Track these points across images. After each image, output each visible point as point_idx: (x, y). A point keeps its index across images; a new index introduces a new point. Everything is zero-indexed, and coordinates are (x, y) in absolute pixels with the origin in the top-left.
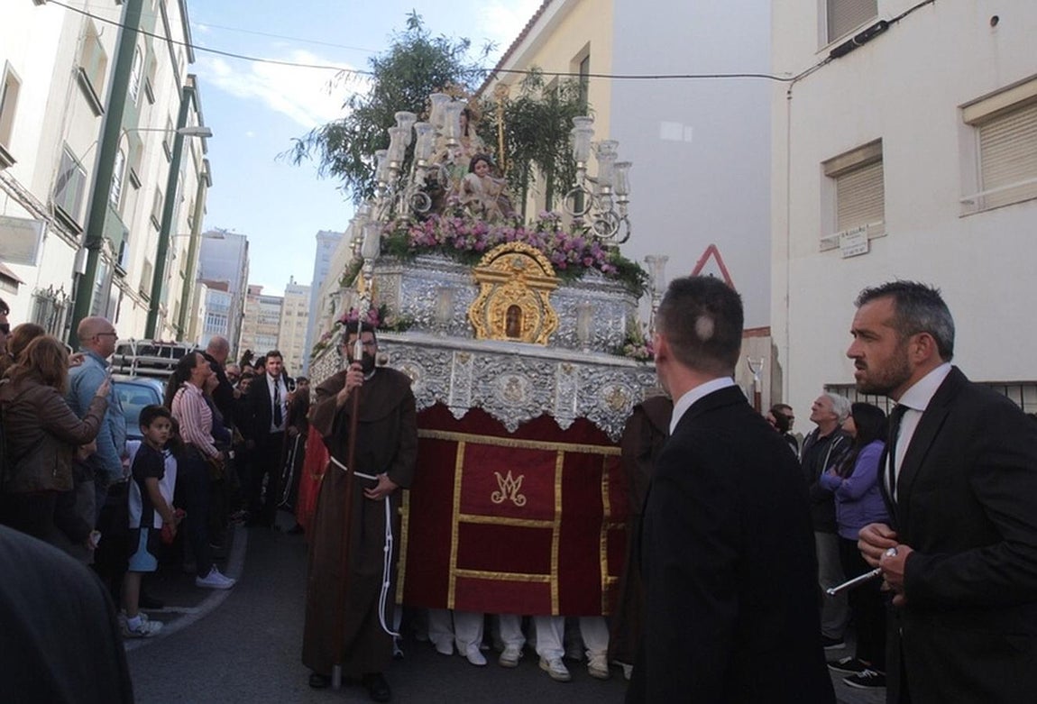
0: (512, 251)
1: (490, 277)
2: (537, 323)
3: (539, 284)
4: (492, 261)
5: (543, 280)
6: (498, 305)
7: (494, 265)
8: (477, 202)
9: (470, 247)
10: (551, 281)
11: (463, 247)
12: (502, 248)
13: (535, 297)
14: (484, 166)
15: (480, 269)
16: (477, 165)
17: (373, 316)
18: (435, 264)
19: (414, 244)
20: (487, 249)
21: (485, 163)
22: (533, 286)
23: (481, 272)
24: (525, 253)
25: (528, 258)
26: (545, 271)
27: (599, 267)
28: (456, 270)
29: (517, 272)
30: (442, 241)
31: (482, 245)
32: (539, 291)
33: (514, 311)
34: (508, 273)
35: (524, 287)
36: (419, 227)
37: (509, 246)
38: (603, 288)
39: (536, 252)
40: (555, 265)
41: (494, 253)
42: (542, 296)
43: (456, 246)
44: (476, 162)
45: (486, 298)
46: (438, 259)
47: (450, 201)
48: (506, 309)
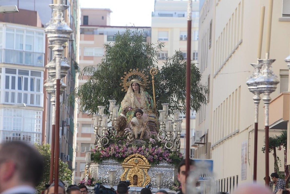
0: (134, 157)
1: (127, 166)
2: (143, 180)
3: (144, 167)
4: (128, 161)
5: (145, 166)
6: (130, 175)
7: (129, 162)
8: (131, 134)
9: (120, 157)
10: (148, 166)
11: (118, 157)
12: (131, 156)
13: (143, 172)
14: (139, 115)
15: (124, 164)
16: (136, 114)
17: (89, 182)
18: (109, 163)
19: (102, 157)
20: (126, 157)
21: (140, 113)
22: (142, 168)
23: (124, 165)
24: (139, 157)
25: (140, 159)
26: (146, 163)
27: (166, 160)
28: (116, 164)
29: (136, 164)
30: (111, 155)
31: (124, 156)
32: (144, 169)
33: (136, 177)
34: (133, 164)
35: (139, 169)
36: (105, 150)
37: (133, 155)
38: (166, 167)
39: (143, 156)
40: (149, 161)
41: (128, 158)
42: (145, 171)
43: (116, 157)
44: (136, 113)
45: (127, 173)
46: (110, 161)
47: (125, 131)
48: (133, 176)
